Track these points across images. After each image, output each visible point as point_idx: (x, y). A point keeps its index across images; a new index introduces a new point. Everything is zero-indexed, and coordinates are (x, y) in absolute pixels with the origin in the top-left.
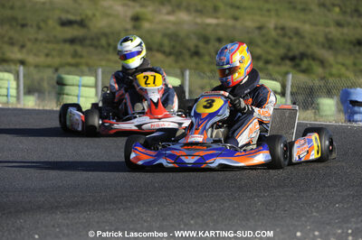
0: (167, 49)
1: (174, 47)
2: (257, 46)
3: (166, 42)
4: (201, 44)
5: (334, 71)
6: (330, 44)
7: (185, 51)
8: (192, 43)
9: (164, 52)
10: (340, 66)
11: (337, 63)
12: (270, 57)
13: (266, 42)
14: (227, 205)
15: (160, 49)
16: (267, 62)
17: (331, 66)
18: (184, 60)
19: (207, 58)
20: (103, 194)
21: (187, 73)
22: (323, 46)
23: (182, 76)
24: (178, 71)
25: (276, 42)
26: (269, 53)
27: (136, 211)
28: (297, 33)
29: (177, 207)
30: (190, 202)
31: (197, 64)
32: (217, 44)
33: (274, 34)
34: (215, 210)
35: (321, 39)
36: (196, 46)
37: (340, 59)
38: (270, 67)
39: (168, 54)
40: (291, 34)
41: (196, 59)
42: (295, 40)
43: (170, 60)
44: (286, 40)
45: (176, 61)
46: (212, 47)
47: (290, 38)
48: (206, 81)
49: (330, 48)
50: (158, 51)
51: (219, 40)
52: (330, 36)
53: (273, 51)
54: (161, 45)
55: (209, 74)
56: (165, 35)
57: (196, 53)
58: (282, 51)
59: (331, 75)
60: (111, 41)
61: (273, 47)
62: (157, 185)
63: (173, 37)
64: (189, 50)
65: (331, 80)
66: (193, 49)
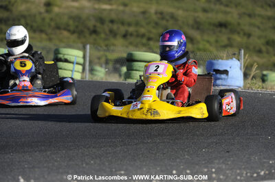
0: (72, 28)
1: (77, 27)
2: (142, 26)
3: (71, 22)
4: (98, 25)
5: (201, 46)
6: (197, 25)
7: (86, 30)
8: (91, 23)
9: (69, 31)
10: (205, 43)
11: (203, 40)
12: (152, 36)
13: (148, 24)
14: (119, 149)
15: (67, 28)
16: (149, 39)
17: (198, 42)
18: (85, 37)
19: (103, 36)
20: (23, 140)
21: (88, 47)
22: (193, 27)
23: (84, 49)
24: (81, 45)
25: (157, 24)
26: (150, 32)
27: (49, 153)
28: (173, 17)
29: (80, 151)
30: (89, 147)
31: (95, 40)
32: (110, 25)
33: (154, 17)
34: (110, 153)
35: (191, 22)
36: (95, 26)
37: (206, 37)
38: (151, 43)
39: (73, 32)
40: (168, 17)
41: (94, 36)
42: (171, 22)
43: (74, 37)
44: (164, 22)
45: (79, 38)
46: (107, 27)
47: (167, 21)
48: (102, 53)
49: (198, 28)
50: (65, 29)
51: (112, 21)
52: (198, 20)
53: (154, 31)
54: (68, 25)
55: (105, 48)
56: (71, 17)
57: (94, 32)
58: (161, 31)
59: (199, 50)
60: (29, 22)
61: (154, 27)
62: (64, 133)
63: (77, 18)
64: (89, 29)
65: (198, 53)
66: (92, 28)
